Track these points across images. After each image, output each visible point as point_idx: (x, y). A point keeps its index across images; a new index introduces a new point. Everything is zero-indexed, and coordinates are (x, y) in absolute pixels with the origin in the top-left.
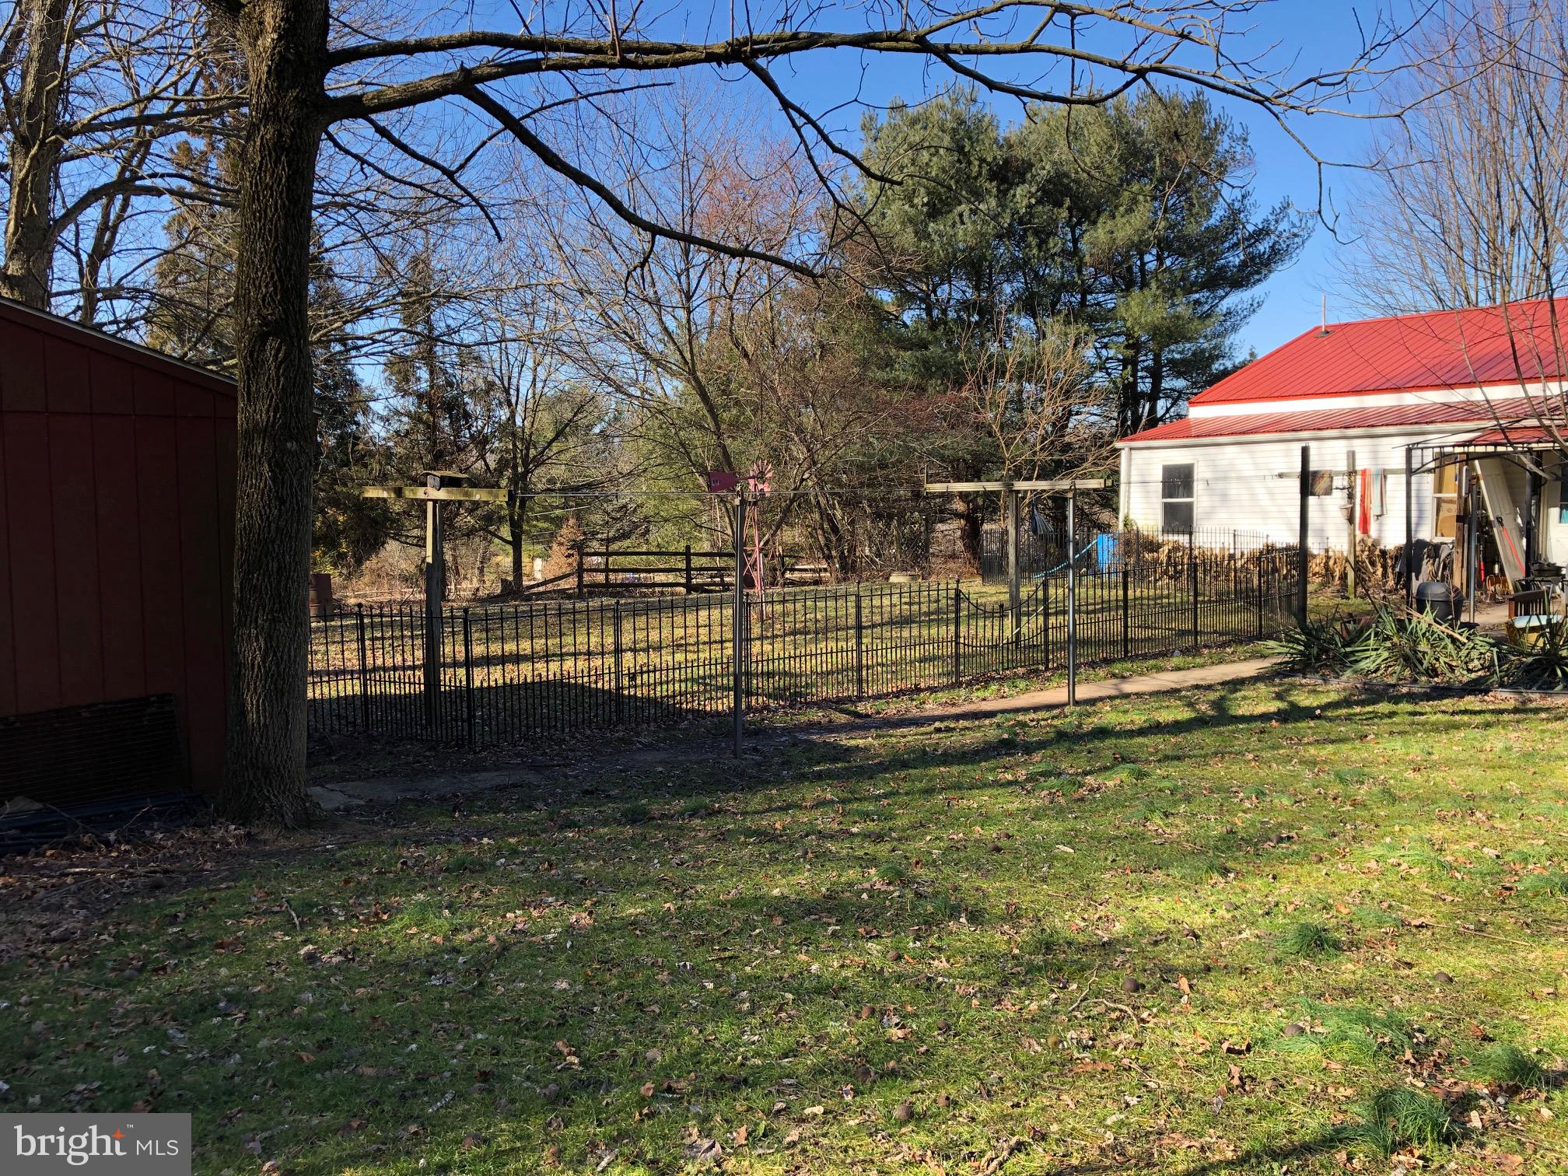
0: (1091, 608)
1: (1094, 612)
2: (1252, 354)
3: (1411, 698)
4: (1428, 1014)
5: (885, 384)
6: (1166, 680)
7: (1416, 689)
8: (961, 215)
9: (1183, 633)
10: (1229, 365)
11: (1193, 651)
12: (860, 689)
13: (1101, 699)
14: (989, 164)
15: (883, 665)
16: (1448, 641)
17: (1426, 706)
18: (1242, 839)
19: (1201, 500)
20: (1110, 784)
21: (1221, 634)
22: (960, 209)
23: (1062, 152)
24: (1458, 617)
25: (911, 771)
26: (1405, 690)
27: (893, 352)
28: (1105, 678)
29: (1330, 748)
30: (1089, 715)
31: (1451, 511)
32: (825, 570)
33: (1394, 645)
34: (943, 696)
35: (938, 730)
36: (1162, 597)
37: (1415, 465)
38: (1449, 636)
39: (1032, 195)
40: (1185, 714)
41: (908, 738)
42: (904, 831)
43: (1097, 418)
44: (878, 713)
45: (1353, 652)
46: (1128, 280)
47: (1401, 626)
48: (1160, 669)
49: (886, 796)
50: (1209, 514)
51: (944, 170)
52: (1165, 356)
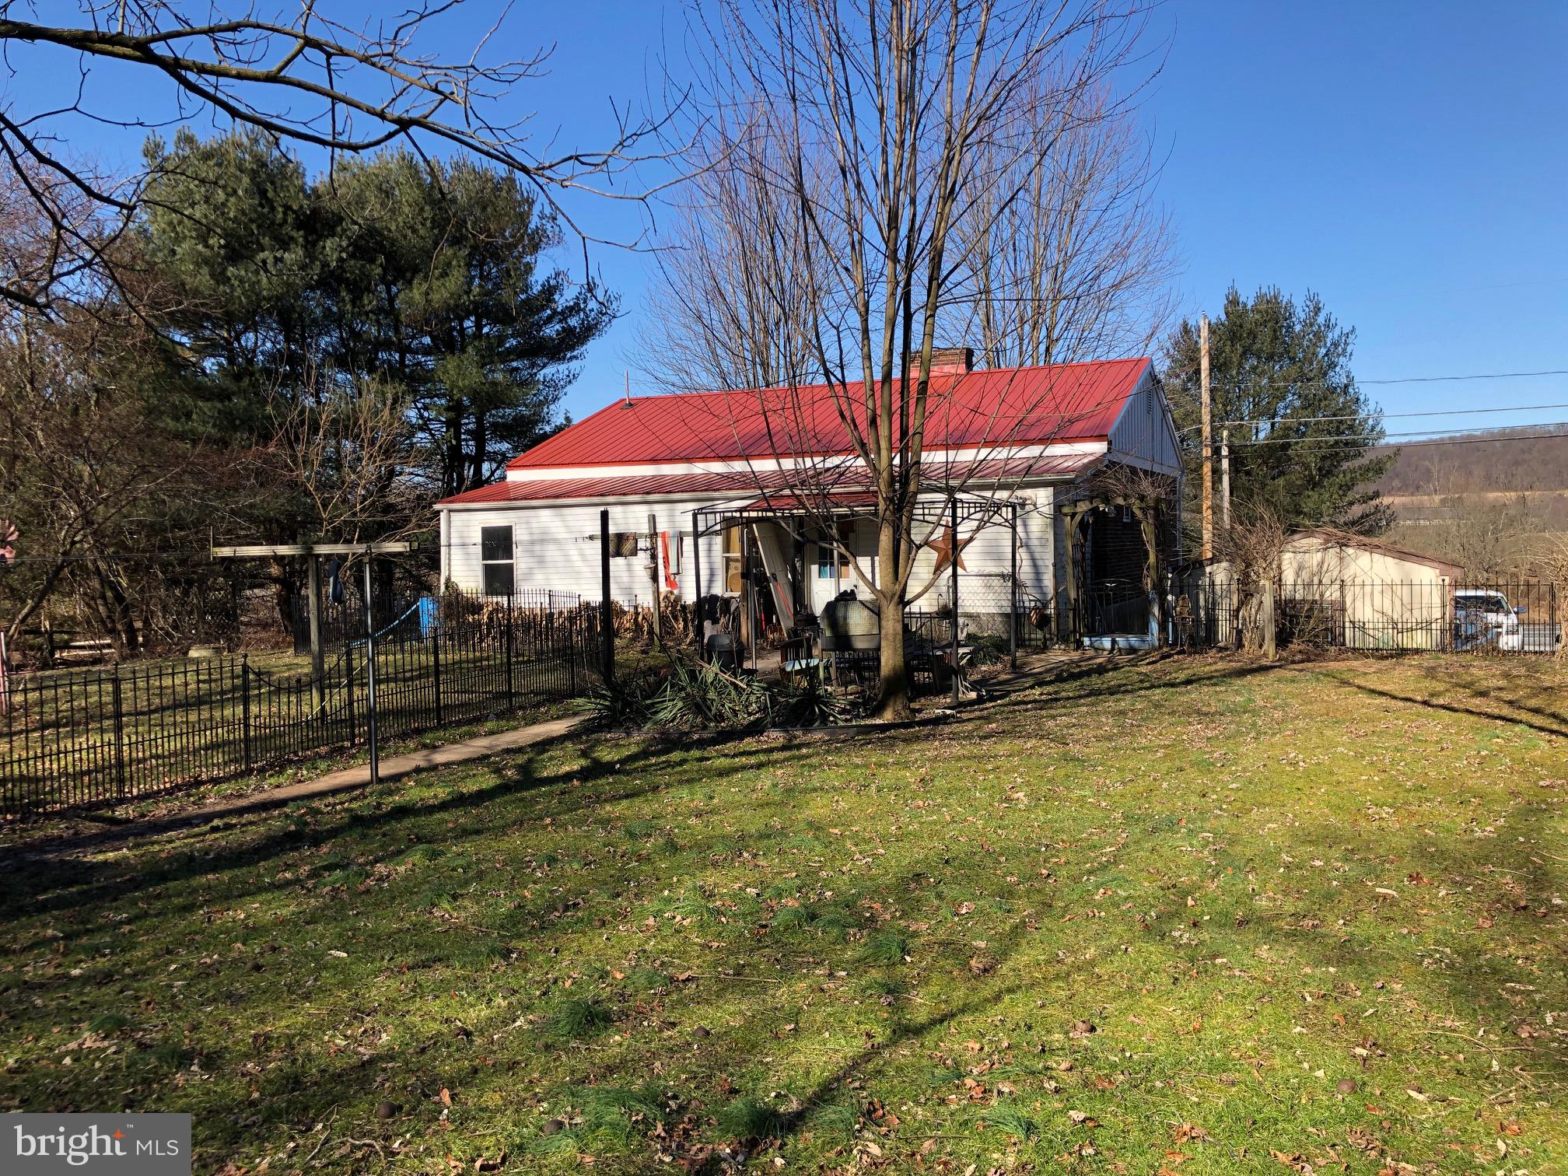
0: (408, 675)
1: (412, 679)
2: (568, 419)
3: (702, 744)
4: (683, 1077)
5: (180, 436)
6: (478, 746)
7: (706, 735)
8: (264, 262)
9: (499, 696)
10: (548, 429)
11: (507, 714)
12: (120, 791)
13: (407, 774)
14: (294, 212)
15: (157, 757)
16: (731, 688)
17: (711, 751)
18: (529, 913)
19: (520, 561)
20: (401, 869)
21: (536, 694)
22: (262, 255)
23: (373, 209)
24: (740, 665)
25: (171, 884)
26: (696, 737)
27: (189, 402)
28: (416, 750)
29: (625, 803)
30: (391, 793)
31: (737, 568)
32: (109, 646)
33: (688, 695)
34: (227, 788)
35: (215, 829)
36: (481, 659)
37: (701, 528)
38: (733, 684)
39: (343, 250)
40: (489, 781)
41: (177, 842)
42: (143, 962)
43: (421, 479)
44: (143, 815)
45: (653, 704)
46: (448, 343)
47: (693, 676)
48: (473, 736)
49: (129, 921)
50: (530, 573)
51: (243, 212)
52: (488, 419)
